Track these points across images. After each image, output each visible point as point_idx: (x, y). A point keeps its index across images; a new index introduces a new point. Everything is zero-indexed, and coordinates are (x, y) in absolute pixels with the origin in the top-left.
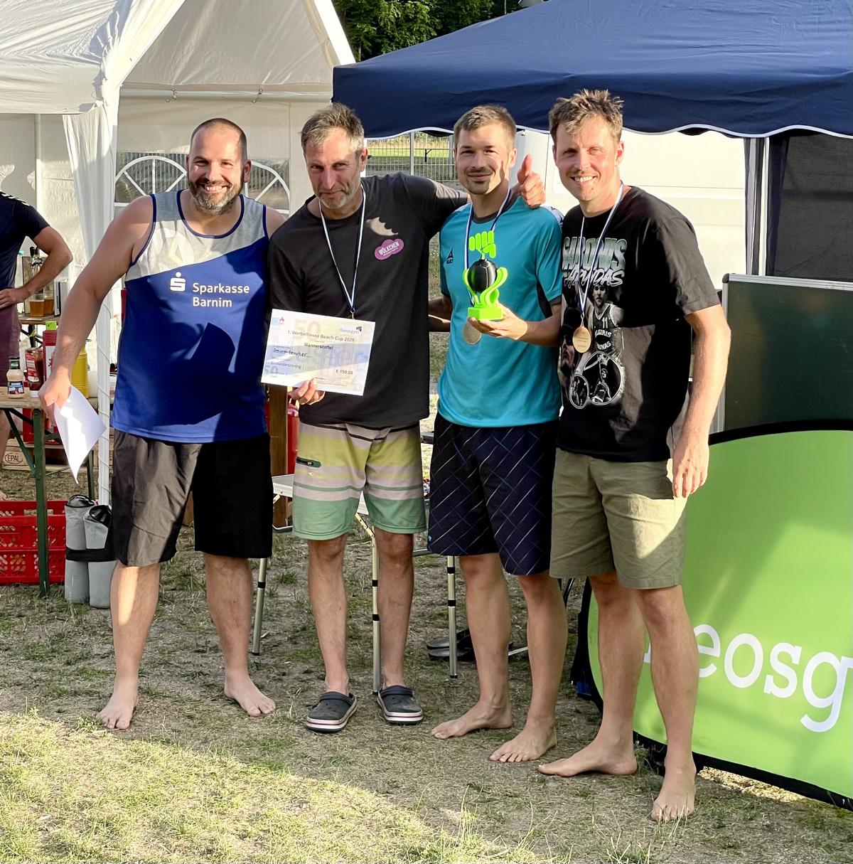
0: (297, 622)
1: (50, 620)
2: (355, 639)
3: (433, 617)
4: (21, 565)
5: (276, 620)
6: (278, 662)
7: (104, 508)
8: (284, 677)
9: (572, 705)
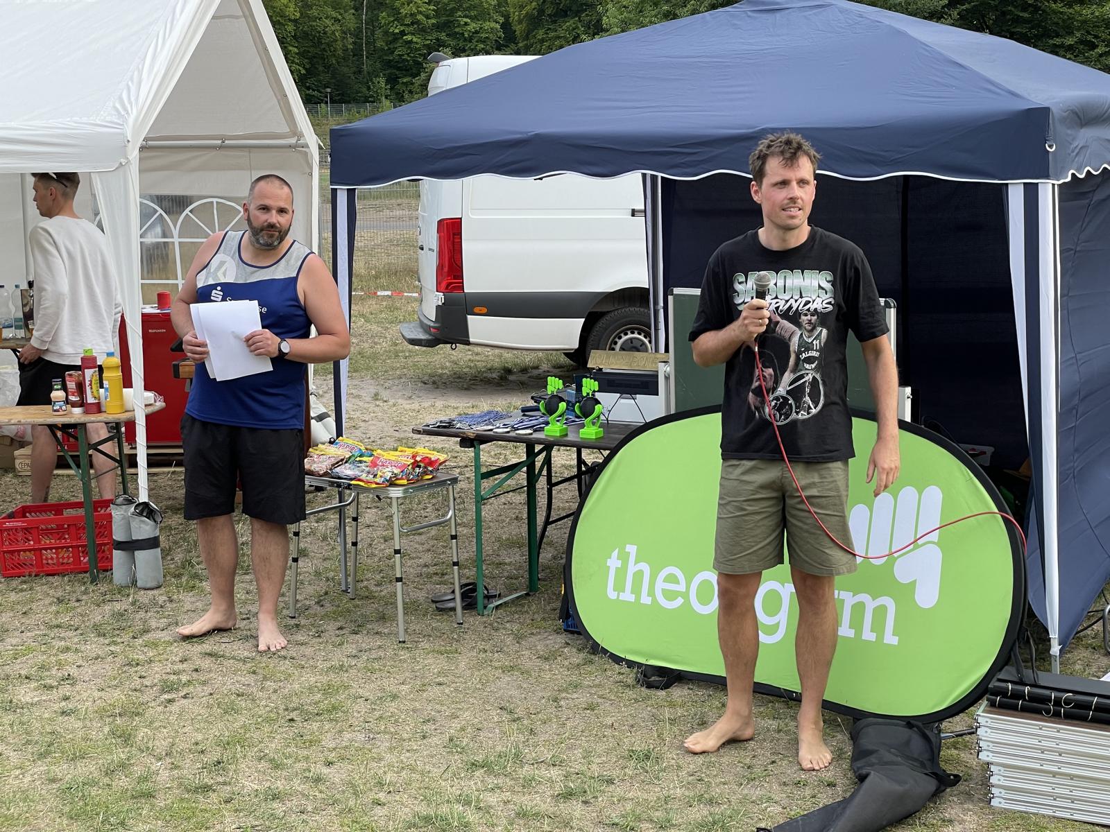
0: (318, 589)
1: (106, 602)
2: (371, 599)
3: (429, 576)
4: (68, 557)
5: (301, 588)
6: (313, 623)
7: (146, 504)
9: (561, 639)
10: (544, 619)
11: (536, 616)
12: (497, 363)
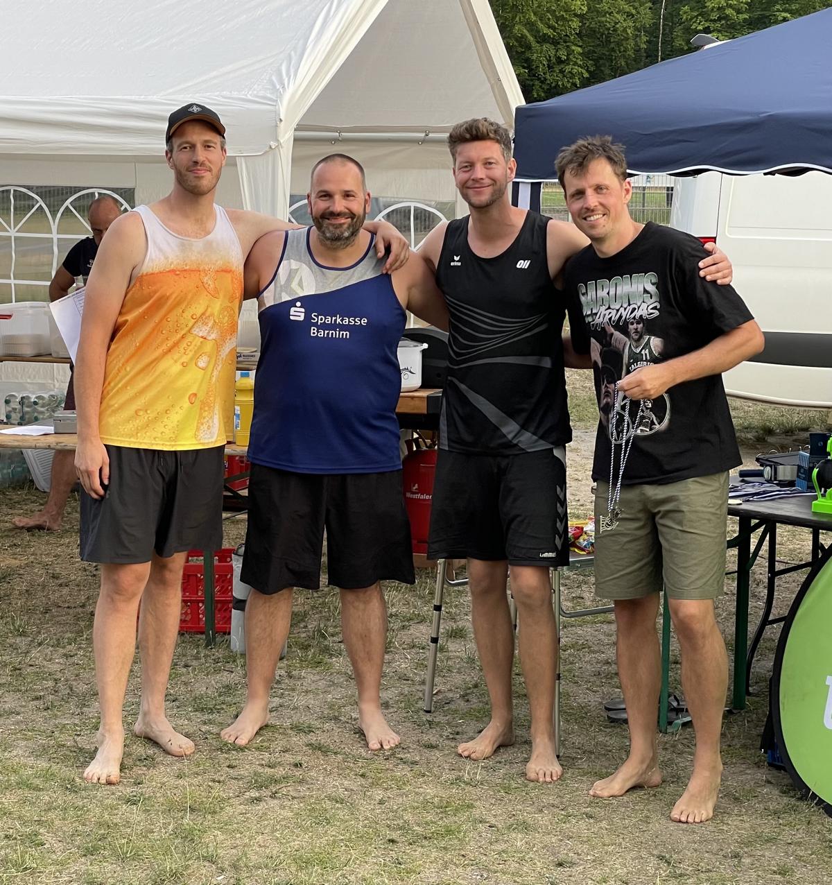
0: (468, 679)
1: (217, 671)
3: (610, 676)
4: (186, 614)
5: (447, 677)
6: (451, 720)
8: (458, 736)
9: (762, 774)
10: (744, 746)
11: (736, 740)
12: (756, 421)
